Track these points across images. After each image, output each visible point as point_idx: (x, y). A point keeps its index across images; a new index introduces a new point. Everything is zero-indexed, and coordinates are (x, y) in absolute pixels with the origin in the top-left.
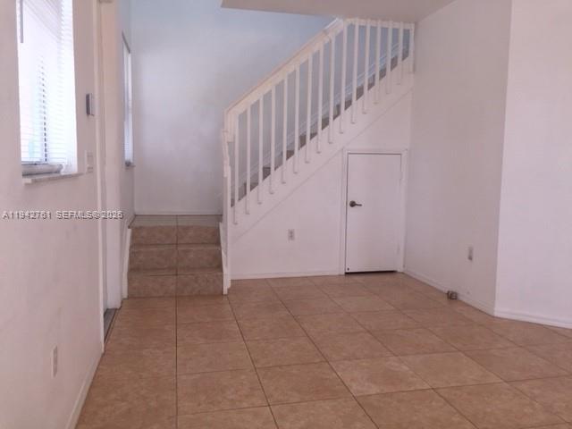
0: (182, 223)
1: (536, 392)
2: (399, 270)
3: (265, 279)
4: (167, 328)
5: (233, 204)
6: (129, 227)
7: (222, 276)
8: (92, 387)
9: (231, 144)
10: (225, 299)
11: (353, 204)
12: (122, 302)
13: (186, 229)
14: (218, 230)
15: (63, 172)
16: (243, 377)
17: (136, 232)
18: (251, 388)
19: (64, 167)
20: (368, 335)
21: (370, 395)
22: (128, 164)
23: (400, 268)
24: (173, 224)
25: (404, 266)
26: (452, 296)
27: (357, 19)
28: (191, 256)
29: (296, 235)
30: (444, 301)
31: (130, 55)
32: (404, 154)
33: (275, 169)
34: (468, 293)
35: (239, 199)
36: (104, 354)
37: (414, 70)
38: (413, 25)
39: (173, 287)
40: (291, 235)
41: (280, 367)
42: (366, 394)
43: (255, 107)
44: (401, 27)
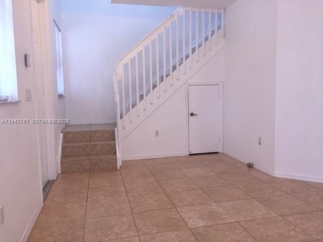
0: (93, 129)
1: (299, 222)
2: (220, 152)
3: (143, 160)
4: (82, 190)
5: (121, 117)
6: (62, 132)
7: (116, 159)
8: (34, 228)
9: (120, 82)
10: (119, 172)
11: (192, 115)
12: (57, 177)
13: (96, 132)
14: (114, 132)
15: (9, 101)
16: (125, 219)
17: (66, 135)
18: (129, 226)
19: (10, 98)
20: (200, 190)
21: (199, 227)
22: (61, 96)
23: (220, 150)
24: (88, 129)
25: (223, 149)
26: (250, 166)
27: (190, 8)
28: (99, 148)
29: (160, 133)
30: (246, 169)
31: (60, 33)
32: (221, 85)
33: (146, 95)
34: (259, 164)
35: (126, 114)
36: (43, 208)
37: (225, 36)
38: (223, 10)
39: (87, 167)
40: (157, 133)
41: (147, 212)
42: (197, 226)
43: (133, 60)
44: (216, 11)
